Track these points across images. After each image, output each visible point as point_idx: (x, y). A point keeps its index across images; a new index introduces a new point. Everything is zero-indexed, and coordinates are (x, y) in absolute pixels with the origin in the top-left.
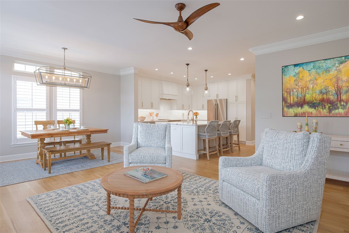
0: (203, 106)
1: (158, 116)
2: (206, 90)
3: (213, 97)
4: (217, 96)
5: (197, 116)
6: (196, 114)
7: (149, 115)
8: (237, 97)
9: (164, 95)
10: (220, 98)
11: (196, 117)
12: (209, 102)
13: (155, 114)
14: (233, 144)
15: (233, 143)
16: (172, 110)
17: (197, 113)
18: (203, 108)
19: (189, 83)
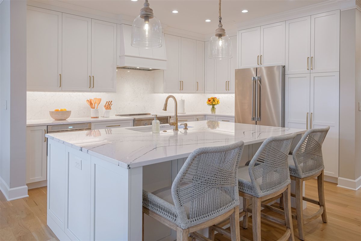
0: (228, 83)
1: (110, 108)
2: (220, 36)
3: (250, 64)
4: (260, 59)
5: (215, 106)
6: (212, 102)
7: (88, 105)
8: (311, 61)
9: (126, 57)
10: (267, 63)
11: (213, 107)
12: (241, 74)
13: (103, 103)
14: (304, 199)
15: (304, 195)
16: (154, 93)
17: (214, 99)
18: (227, 90)
19: (150, 7)
